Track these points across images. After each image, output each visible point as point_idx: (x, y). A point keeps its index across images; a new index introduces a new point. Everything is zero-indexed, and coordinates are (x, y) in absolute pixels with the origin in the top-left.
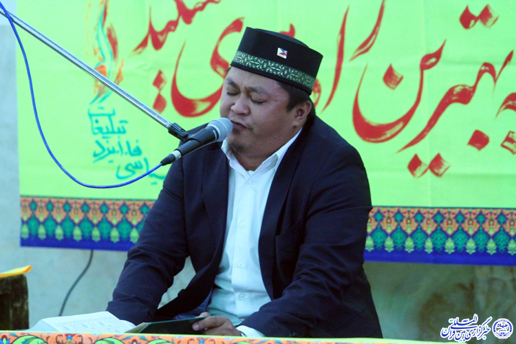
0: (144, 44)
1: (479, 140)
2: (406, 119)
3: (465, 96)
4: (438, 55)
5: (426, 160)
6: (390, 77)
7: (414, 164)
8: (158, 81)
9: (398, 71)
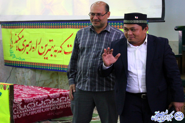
0: (15, 42)
1: (52, 55)
2: (44, 53)
3: (50, 50)
4: (47, 45)
5: (46, 57)
6: (42, 47)
7: (45, 58)
8: (17, 47)
9: (43, 47)
